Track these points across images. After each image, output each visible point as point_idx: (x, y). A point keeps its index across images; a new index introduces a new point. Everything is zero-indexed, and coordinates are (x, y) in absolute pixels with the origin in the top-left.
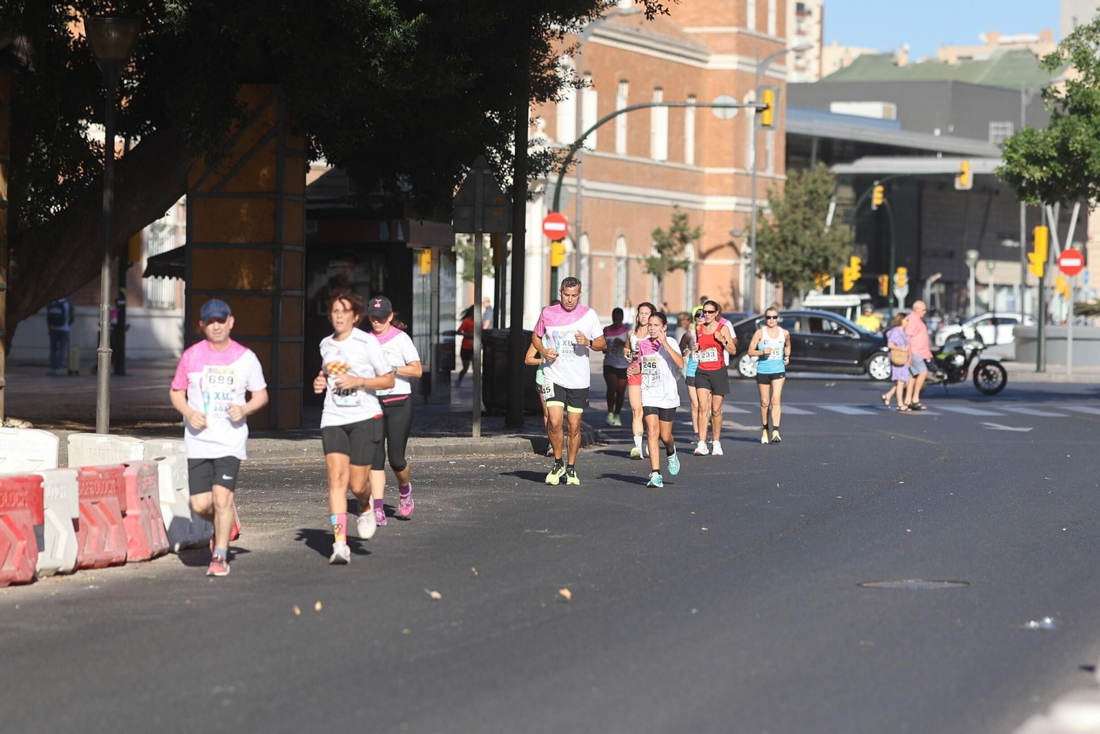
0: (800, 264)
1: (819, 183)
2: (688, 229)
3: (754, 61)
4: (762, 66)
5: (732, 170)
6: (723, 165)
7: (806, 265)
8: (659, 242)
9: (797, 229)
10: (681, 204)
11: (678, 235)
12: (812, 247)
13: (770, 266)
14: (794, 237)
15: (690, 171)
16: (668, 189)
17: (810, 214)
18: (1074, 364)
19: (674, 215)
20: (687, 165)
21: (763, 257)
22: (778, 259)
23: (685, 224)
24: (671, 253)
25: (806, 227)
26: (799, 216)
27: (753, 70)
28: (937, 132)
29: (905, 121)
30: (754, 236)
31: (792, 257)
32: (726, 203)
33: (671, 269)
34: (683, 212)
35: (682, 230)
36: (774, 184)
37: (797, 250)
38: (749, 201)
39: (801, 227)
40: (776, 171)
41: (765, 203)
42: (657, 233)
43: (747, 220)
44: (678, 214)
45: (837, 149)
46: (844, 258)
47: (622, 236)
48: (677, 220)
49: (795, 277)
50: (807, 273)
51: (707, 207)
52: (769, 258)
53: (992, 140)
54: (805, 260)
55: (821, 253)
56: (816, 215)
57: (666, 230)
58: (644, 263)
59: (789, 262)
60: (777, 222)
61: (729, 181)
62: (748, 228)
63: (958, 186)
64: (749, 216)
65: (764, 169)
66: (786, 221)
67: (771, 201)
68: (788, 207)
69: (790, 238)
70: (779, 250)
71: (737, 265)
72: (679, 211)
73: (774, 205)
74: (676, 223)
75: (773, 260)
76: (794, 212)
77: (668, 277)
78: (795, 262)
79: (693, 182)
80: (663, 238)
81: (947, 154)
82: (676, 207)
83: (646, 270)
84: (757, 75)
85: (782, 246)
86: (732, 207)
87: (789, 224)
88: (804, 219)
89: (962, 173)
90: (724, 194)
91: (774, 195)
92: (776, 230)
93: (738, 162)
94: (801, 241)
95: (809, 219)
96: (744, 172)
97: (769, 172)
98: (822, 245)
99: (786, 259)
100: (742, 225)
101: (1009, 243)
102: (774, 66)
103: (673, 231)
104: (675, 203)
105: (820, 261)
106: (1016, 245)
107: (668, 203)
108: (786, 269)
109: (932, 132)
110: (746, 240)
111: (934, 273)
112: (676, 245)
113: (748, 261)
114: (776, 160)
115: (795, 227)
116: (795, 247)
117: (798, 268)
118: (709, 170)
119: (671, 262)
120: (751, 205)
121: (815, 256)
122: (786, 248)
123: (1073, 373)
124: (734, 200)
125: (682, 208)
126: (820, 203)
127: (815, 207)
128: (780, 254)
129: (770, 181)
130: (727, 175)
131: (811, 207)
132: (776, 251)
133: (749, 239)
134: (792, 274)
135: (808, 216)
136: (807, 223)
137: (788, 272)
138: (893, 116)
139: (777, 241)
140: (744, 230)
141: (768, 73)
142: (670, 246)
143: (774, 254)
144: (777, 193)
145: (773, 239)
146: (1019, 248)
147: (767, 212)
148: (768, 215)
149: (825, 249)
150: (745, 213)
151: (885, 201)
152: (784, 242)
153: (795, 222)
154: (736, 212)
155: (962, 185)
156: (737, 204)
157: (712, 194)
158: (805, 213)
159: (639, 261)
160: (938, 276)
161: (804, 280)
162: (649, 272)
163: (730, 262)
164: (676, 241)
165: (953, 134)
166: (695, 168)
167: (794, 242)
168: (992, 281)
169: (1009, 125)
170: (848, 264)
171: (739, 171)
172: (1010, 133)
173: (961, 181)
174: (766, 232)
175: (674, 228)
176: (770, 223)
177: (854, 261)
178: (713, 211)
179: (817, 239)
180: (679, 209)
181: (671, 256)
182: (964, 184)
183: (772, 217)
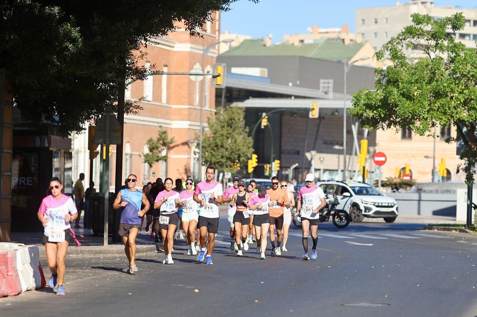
0: (225, 158)
1: (235, 114)
2: (167, 139)
3: (202, 48)
4: (206, 51)
5: (187, 107)
6: (182, 104)
7: (229, 159)
8: (151, 145)
9: (223, 139)
10: (164, 125)
11: (161, 142)
12: (232, 149)
13: (209, 159)
14: (222, 143)
15: (165, 106)
16: (153, 117)
17: (230, 131)
19: (159, 131)
20: (163, 103)
21: (205, 154)
22: (213, 155)
23: (166, 136)
24: (158, 152)
25: (228, 138)
26: (225, 132)
27: (201, 52)
28: (290, 84)
29: (272, 78)
30: (201, 143)
31: (221, 154)
32: (185, 124)
33: (157, 161)
34: (164, 130)
35: (164, 139)
36: (211, 114)
38: (199, 124)
39: (225, 138)
40: (210, 107)
41: (206, 125)
42: (150, 140)
43: (196, 134)
44: (162, 131)
45: (235, 94)
46: (249, 155)
47: (128, 142)
48: (161, 134)
50: (229, 163)
51: (173, 126)
52: (208, 155)
53: (321, 89)
54: (228, 156)
55: (236, 152)
56: (233, 131)
57: (155, 139)
58: (143, 157)
59: (219, 157)
60: (212, 135)
61: (186, 112)
62: (197, 138)
63: (311, 116)
64: (197, 131)
65: (204, 107)
66: (217, 135)
67: (209, 124)
68: (218, 127)
69: (220, 144)
70: (214, 150)
71: (189, 158)
72: (162, 129)
73: (211, 126)
74: (160, 136)
75: (210, 155)
76: (222, 130)
77: (155, 165)
78: (222, 157)
79: (166, 113)
80: (153, 143)
81: (297, 97)
82: (160, 127)
83: (144, 160)
84: (203, 55)
85: (215, 149)
86: (187, 127)
87: (219, 136)
88: (227, 134)
89: (313, 109)
90: (183, 120)
91: (211, 121)
92: (211, 139)
93: (191, 103)
94: (226, 146)
95: (230, 134)
96: (193, 107)
97: (207, 108)
98: (237, 148)
99: (218, 155)
100: (193, 137)
101: (337, 147)
102: (211, 50)
103: (159, 140)
104: (160, 125)
105: (236, 156)
106: (341, 148)
107: (157, 125)
108: (217, 160)
109: (288, 85)
110: (195, 144)
111: (295, 164)
112: (160, 147)
113: (197, 156)
114: (210, 100)
115: (222, 138)
116: (222, 149)
117: (224, 160)
118: (174, 106)
119: (158, 157)
120: (200, 126)
121: (233, 154)
122: (218, 149)
124: (188, 123)
125: (164, 127)
126: (236, 125)
128: (214, 153)
129: (209, 113)
130: (184, 109)
131: (231, 127)
132: (212, 151)
133: (198, 145)
134: (220, 164)
135: (229, 132)
136: (229, 136)
137: (218, 162)
138: (266, 76)
139: (213, 146)
140: (194, 140)
141: (209, 54)
142: (157, 148)
143: (211, 153)
144: (213, 119)
145: (210, 144)
146: (343, 150)
147: (207, 129)
148: (207, 131)
149: (239, 150)
150: (194, 130)
151: (268, 123)
152: (217, 146)
153: (222, 135)
154: (189, 129)
155: (313, 115)
156: (190, 125)
157: (176, 120)
158: (228, 130)
159: (140, 156)
160: (297, 165)
161: (227, 167)
162: (145, 162)
163: (187, 156)
164: (160, 145)
165: (299, 86)
166: (167, 105)
167: (222, 146)
168: (322, 167)
169: (331, 81)
170: (251, 159)
171: (191, 107)
172: (331, 85)
173: (312, 113)
174: (207, 141)
175: (159, 138)
176: (208, 135)
177: (255, 156)
178: (176, 128)
179: (234, 145)
180: (162, 128)
181: (157, 153)
182: (314, 114)
183: (210, 132)
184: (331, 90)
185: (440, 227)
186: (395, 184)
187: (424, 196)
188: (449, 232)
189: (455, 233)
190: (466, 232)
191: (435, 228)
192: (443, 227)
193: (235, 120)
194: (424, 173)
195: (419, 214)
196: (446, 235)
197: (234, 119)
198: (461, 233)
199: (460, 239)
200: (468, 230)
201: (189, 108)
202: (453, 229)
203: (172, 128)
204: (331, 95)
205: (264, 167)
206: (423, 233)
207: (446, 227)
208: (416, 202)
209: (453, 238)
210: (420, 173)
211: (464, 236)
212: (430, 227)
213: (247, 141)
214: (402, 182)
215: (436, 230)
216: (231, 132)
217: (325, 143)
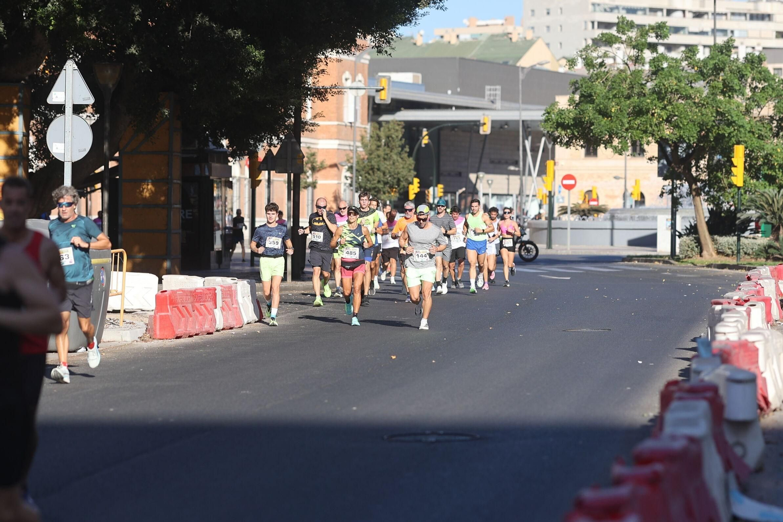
0: (382, 183)
1: (393, 131)
2: (317, 162)
5: (336, 123)
6: (330, 120)
7: (386, 184)
9: (380, 161)
10: (312, 146)
11: (310, 166)
12: (390, 172)
13: (363, 185)
14: (378, 166)
18: (571, 244)
21: (358, 179)
22: (368, 180)
23: (315, 159)
24: (305, 177)
25: (385, 159)
26: (381, 152)
28: (450, 93)
29: (429, 86)
30: (354, 165)
31: (377, 179)
32: (333, 144)
34: (313, 151)
35: (312, 163)
36: (366, 132)
37: (380, 174)
38: (352, 143)
39: (382, 160)
40: (362, 123)
41: (359, 144)
43: (347, 155)
44: (310, 153)
46: (410, 179)
48: (309, 156)
49: (378, 191)
51: (319, 147)
52: (363, 180)
53: (487, 98)
54: (386, 180)
55: (395, 176)
56: (391, 152)
59: (376, 182)
60: (367, 157)
61: (334, 130)
62: (349, 160)
63: (481, 132)
64: (348, 152)
66: (373, 156)
67: (362, 144)
68: (374, 147)
69: (376, 167)
70: (369, 174)
71: (339, 184)
72: (310, 151)
73: (365, 146)
74: (308, 158)
75: (365, 179)
76: (378, 150)
78: (379, 182)
81: (458, 108)
82: (308, 148)
84: (355, 63)
85: (371, 172)
86: (336, 147)
87: (375, 158)
88: (384, 154)
89: (485, 124)
90: (331, 139)
91: (364, 139)
92: (366, 161)
93: (339, 118)
94: (382, 168)
95: (387, 154)
96: (344, 124)
97: (359, 124)
98: (396, 171)
99: (374, 180)
100: (344, 158)
101: (512, 168)
104: (308, 145)
105: (395, 181)
106: (517, 169)
108: (373, 186)
109: (446, 93)
110: (347, 167)
111: (461, 188)
113: (349, 181)
114: (362, 116)
115: (379, 159)
116: (379, 172)
117: (381, 186)
118: (322, 123)
120: (352, 146)
122: (373, 172)
123: (571, 249)
124: (337, 142)
125: (313, 148)
126: (394, 144)
127: (391, 146)
128: (369, 177)
129: (363, 130)
130: (333, 126)
131: (389, 147)
132: (367, 175)
133: (350, 168)
134: (376, 190)
135: (387, 152)
136: (386, 157)
137: (374, 188)
138: (420, 82)
139: (367, 168)
140: (346, 161)
143: (366, 177)
144: (367, 137)
145: (365, 167)
146: (519, 171)
147: (360, 149)
148: (361, 152)
149: (398, 173)
150: (345, 150)
151: (430, 141)
152: (372, 169)
153: (379, 156)
154: (338, 149)
155: (484, 131)
156: (339, 145)
157: (323, 139)
158: (385, 150)
160: (464, 189)
163: (336, 182)
165: (460, 94)
167: (378, 169)
168: (490, 192)
169: (498, 87)
170: (412, 183)
171: (340, 123)
172: (499, 93)
173: (483, 129)
174: (360, 163)
175: (307, 161)
176: (362, 157)
177: (416, 180)
178: (323, 149)
179: (393, 167)
180: (310, 149)
181: (305, 179)
182: (486, 130)
183: (364, 153)
184: (498, 98)
185: (641, 258)
186: (583, 211)
187: (617, 224)
188: (652, 264)
189: (658, 265)
190: (671, 263)
191: (635, 260)
192: (644, 258)
193: (393, 138)
194: (613, 197)
195: (612, 244)
196: (649, 267)
197: (391, 137)
198: (665, 265)
199: (665, 271)
200: (672, 261)
201: (338, 125)
202: (656, 260)
203: (318, 149)
204: (498, 105)
205: (425, 192)
206: (622, 265)
207: (647, 259)
208: (609, 231)
209: (656, 270)
210: (607, 196)
211: (669, 268)
212: (630, 258)
213: (408, 162)
214: (591, 208)
215: (636, 262)
216: (389, 152)
217: (492, 162)
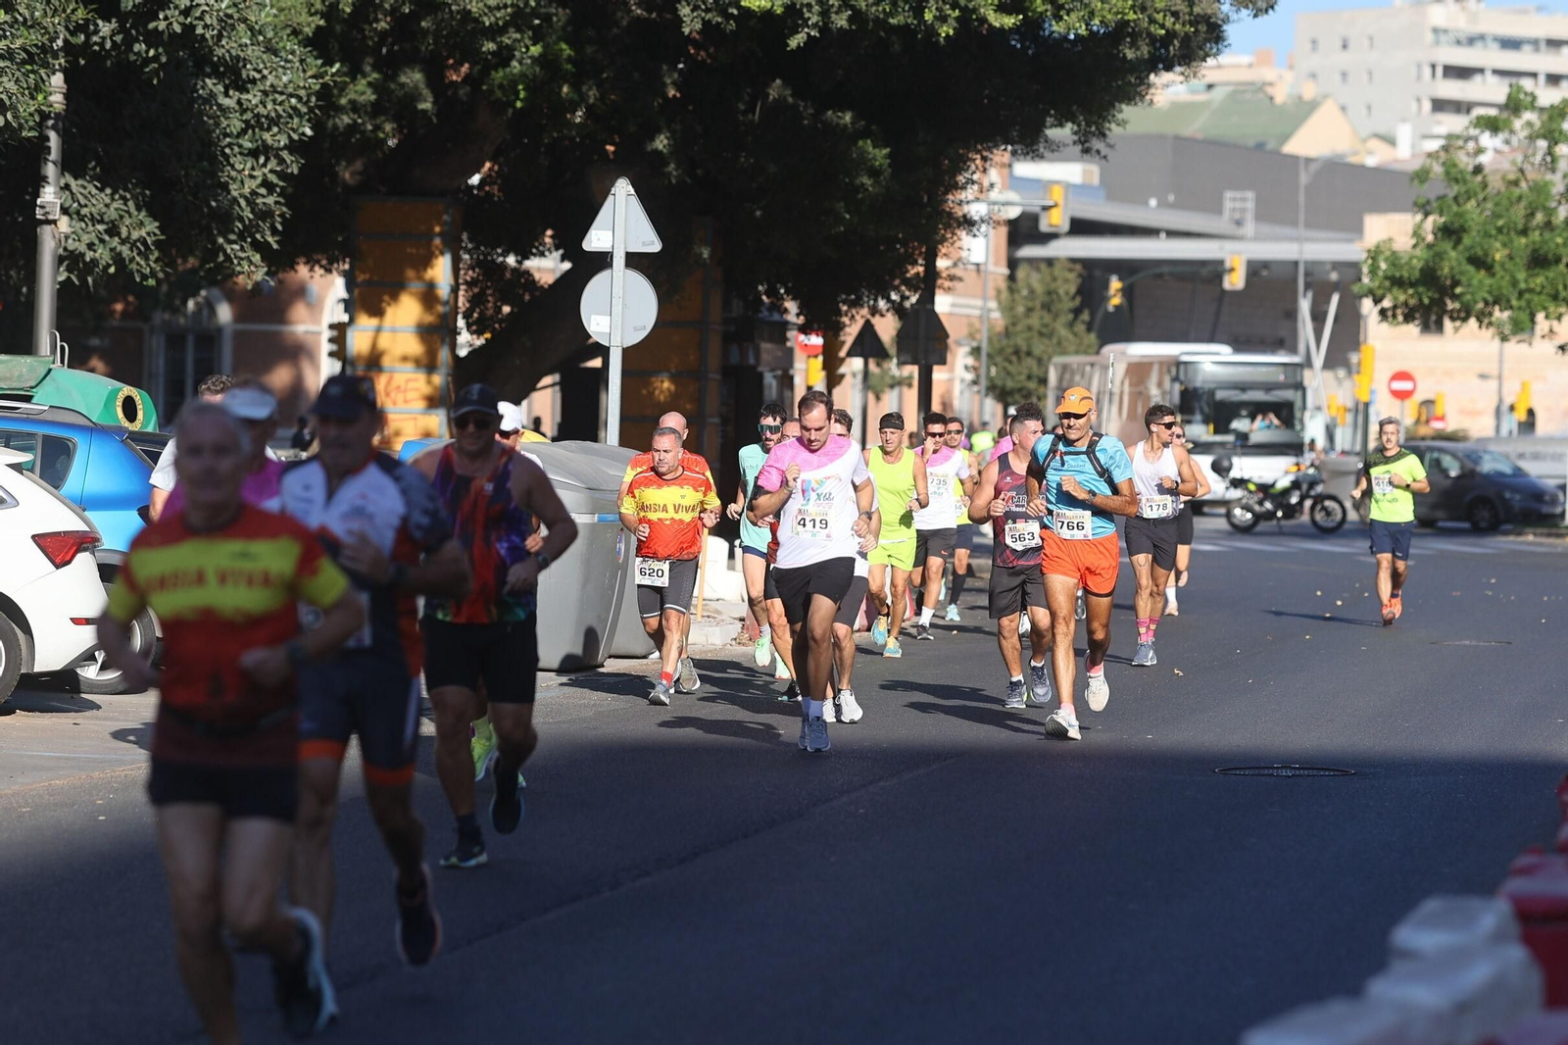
9: (1032, 337)
13: (999, 382)
14: (1029, 346)
17: (1047, 319)
22: (1008, 373)
25: (1041, 335)
26: (1035, 321)
31: (1026, 372)
37: (1031, 362)
39: (1036, 335)
41: (992, 305)
43: (970, 325)
52: (998, 373)
56: (1054, 321)
59: (1022, 377)
66: (1017, 328)
70: (1010, 362)
73: (1002, 310)
78: (1029, 377)
85: (1014, 358)
87: (1022, 331)
92: (1004, 338)
94: (1035, 352)
99: (1020, 374)
100: (964, 331)
108: (1019, 386)
115: (1032, 334)
116: (1029, 359)
117: (1033, 383)
122: (1019, 359)
124: (949, 300)
126: (1057, 307)
127: (1054, 310)
128: (1011, 368)
129: (1000, 278)
131: (1048, 311)
132: (1006, 364)
134: (1024, 393)
136: (1043, 330)
137: (1021, 390)
139: (1008, 352)
143: (1003, 367)
145: (1003, 348)
150: (964, 315)
152: (1017, 353)
153: (1029, 329)
158: (1040, 317)
167: (1029, 354)
174: (995, 340)
176: (998, 330)
183: (1002, 320)
193: (1058, 295)
197: (1057, 292)
213: (1086, 342)
216: (1050, 321)
